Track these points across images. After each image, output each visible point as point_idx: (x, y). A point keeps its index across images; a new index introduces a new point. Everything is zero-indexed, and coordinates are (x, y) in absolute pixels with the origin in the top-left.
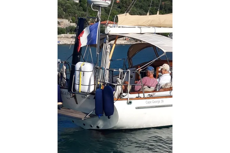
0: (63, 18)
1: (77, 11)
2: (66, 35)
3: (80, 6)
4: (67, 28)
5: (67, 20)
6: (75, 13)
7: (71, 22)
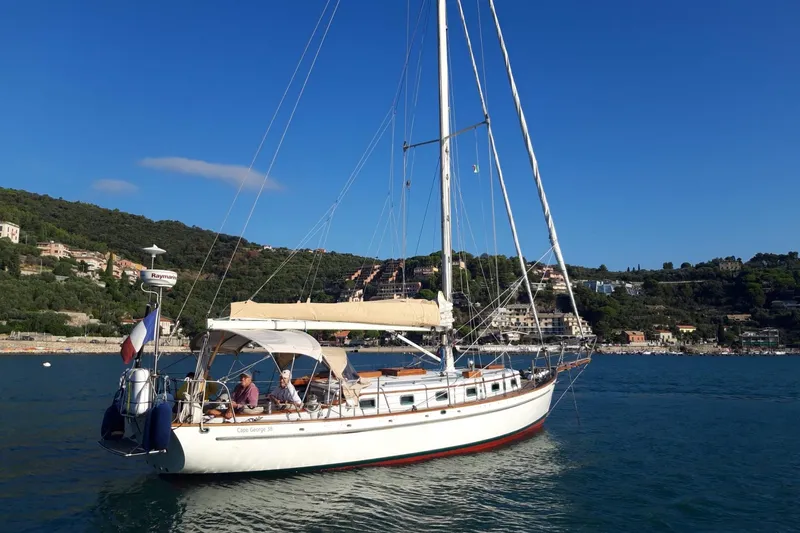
0: (77, 311)
1: (103, 301)
2: (81, 337)
3: (108, 292)
4: (84, 327)
5: (85, 314)
6: (99, 304)
7: (91, 318)
